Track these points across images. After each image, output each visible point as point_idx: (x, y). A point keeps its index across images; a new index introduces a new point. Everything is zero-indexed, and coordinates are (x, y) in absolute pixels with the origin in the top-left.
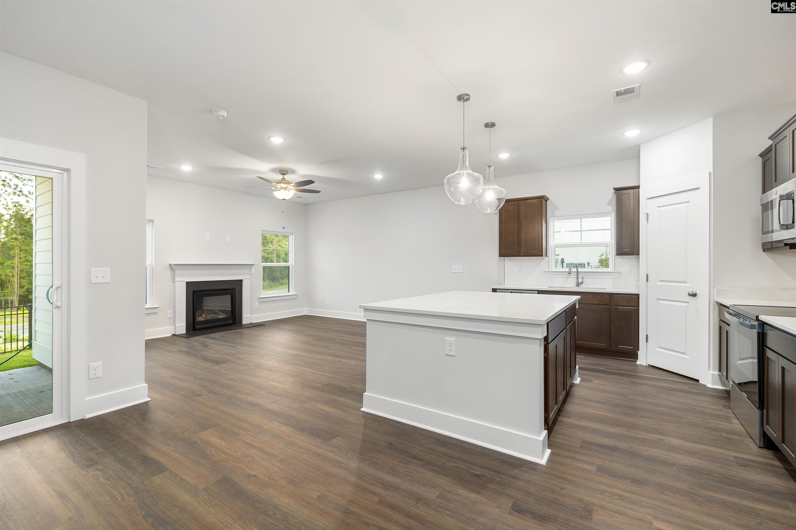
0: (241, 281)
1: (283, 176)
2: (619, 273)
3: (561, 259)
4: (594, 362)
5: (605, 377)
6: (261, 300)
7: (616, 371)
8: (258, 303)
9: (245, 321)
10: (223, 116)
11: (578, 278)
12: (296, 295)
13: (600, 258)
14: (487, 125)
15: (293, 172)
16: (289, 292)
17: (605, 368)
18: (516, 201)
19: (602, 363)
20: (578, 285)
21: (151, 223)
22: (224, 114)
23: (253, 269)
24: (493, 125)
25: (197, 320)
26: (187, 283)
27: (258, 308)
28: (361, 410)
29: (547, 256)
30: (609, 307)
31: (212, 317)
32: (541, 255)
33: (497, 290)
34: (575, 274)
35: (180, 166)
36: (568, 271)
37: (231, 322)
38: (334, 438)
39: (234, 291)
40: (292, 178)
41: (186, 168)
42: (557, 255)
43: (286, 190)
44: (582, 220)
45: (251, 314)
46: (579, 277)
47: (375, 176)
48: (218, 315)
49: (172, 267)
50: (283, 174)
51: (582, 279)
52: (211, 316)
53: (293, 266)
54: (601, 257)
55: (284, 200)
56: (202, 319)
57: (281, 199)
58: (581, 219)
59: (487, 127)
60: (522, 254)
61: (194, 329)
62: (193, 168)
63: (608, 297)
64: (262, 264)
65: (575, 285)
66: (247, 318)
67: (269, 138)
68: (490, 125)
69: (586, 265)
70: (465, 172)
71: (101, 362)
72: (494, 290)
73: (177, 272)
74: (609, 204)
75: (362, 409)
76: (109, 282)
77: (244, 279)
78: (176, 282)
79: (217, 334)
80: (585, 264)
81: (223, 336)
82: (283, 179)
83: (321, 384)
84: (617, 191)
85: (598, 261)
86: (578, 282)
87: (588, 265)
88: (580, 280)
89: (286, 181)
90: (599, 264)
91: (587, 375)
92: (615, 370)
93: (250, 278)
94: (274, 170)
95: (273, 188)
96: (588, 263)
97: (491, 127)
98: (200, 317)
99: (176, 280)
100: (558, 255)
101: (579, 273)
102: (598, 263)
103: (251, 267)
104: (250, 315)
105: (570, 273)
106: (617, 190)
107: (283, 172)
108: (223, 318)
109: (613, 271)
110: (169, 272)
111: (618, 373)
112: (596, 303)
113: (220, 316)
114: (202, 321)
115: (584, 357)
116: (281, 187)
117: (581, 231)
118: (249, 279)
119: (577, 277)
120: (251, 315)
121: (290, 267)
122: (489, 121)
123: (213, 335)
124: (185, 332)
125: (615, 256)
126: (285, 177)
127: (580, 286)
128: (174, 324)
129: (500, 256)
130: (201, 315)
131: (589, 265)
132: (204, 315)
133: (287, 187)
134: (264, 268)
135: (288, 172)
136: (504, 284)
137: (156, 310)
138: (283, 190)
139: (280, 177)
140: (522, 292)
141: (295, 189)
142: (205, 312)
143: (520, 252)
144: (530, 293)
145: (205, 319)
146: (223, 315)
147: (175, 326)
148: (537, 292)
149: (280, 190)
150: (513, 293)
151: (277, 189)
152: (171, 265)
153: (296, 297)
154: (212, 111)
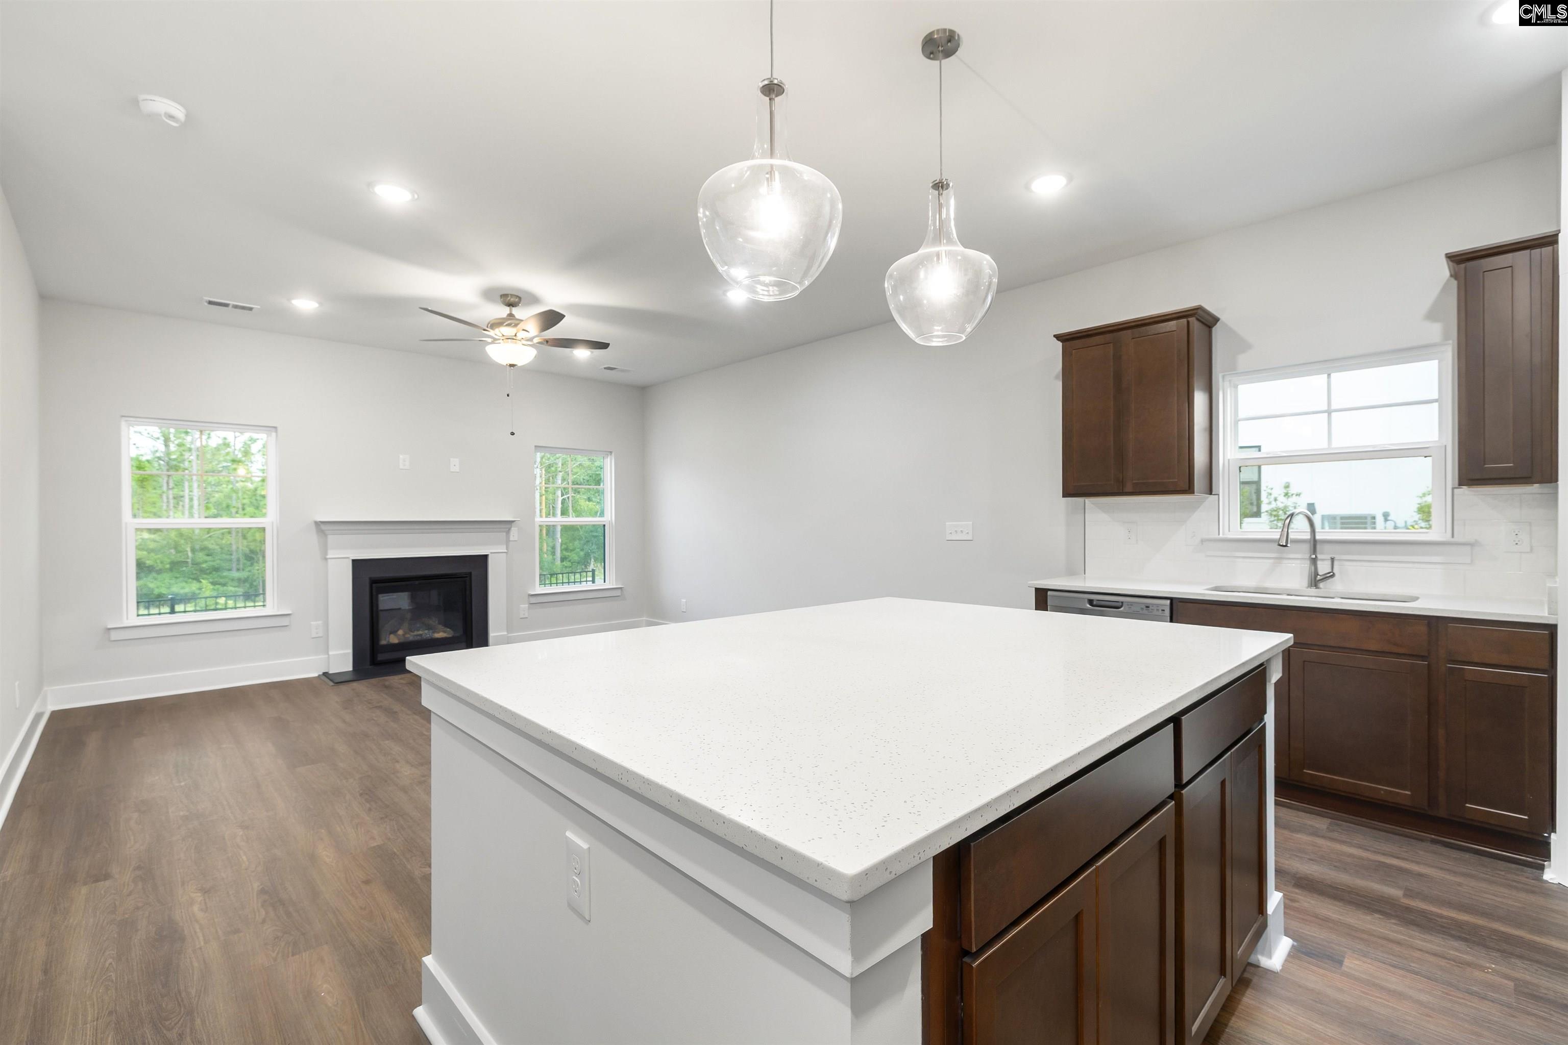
0: (484, 558)
1: (510, 310)
2: (1472, 544)
3: (1308, 504)
4: (1365, 854)
5: (1398, 943)
6: (533, 600)
7: (1453, 914)
8: (527, 605)
10: (175, 118)
11: (1314, 561)
12: (621, 588)
13: (1419, 501)
14: (931, 48)
15: (534, 299)
16: (603, 582)
17: (1409, 893)
18: (1110, 332)
19: (1395, 862)
20: (1315, 581)
21: (274, 434)
22: (167, 106)
23: (514, 534)
24: (949, 42)
25: (383, 642)
26: (355, 562)
27: (526, 615)
28: (414, 1012)
29: (1211, 494)
30: (1429, 665)
31: (421, 635)
32: (1189, 489)
33: (1049, 593)
34: (1306, 548)
35: (288, 300)
36: (1279, 537)
39: (468, 580)
40: (529, 312)
41: (306, 305)
42: (1294, 495)
43: (516, 343)
44: (1333, 375)
45: (509, 631)
46: (1319, 556)
48: (434, 632)
49: (322, 527)
50: (511, 305)
51: (1329, 562)
52: (419, 632)
53: (612, 523)
54: (1424, 499)
55: (512, 366)
56: (395, 641)
57: (505, 364)
58: (1329, 375)
59: (931, 54)
60: (1129, 488)
61: (374, 662)
62: (320, 304)
63: (1423, 628)
65: (1305, 582)
66: (500, 639)
67: (370, 189)
68: (939, 45)
69: (1380, 520)
73: (331, 539)
74: (1432, 315)
75: (417, 1012)
77: (491, 553)
78: (329, 560)
80: (1374, 518)
82: (511, 315)
84: (1463, 266)
85: (1416, 510)
86: (1317, 574)
87: (1386, 520)
88: (1323, 568)
89: (517, 319)
90: (1417, 517)
91: (1324, 921)
92: (1450, 904)
93: (506, 551)
94: (489, 294)
95: (488, 339)
96: (1386, 516)
98: (392, 636)
99: (328, 557)
100: (1298, 495)
101: (1318, 547)
102: (1416, 514)
103: (508, 526)
104: (506, 633)
105: (1286, 546)
106: (1459, 260)
107: (511, 299)
108: (446, 638)
109: (1447, 537)
110: (313, 538)
111: (1460, 925)
112: (1373, 647)
113: (438, 633)
114: (394, 644)
115: (1328, 828)
116: (501, 335)
117: (1329, 412)
118: (504, 552)
119: (1314, 556)
120: (508, 633)
121: (606, 528)
123: (394, 680)
124: (351, 669)
125: (1453, 489)
126: (516, 312)
127: (1321, 585)
128: (327, 653)
129: (1066, 493)
130: (394, 632)
131: (1389, 518)
132: (400, 632)
133: (515, 336)
135: (520, 298)
136: (1085, 574)
137: (285, 621)
138: (508, 342)
139: (504, 311)
140: (1122, 602)
141: (540, 341)
142: (406, 625)
143: (1123, 481)
144: (1148, 605)
145: (402, 641)
146: (445, 632)
147: (328, 655)
148: (1168, 602)
149: (501, 341)
150: (1095, 603)
151: (495, 341)
152: (318, 524)
153: (618, 593)
154: (135, 102)
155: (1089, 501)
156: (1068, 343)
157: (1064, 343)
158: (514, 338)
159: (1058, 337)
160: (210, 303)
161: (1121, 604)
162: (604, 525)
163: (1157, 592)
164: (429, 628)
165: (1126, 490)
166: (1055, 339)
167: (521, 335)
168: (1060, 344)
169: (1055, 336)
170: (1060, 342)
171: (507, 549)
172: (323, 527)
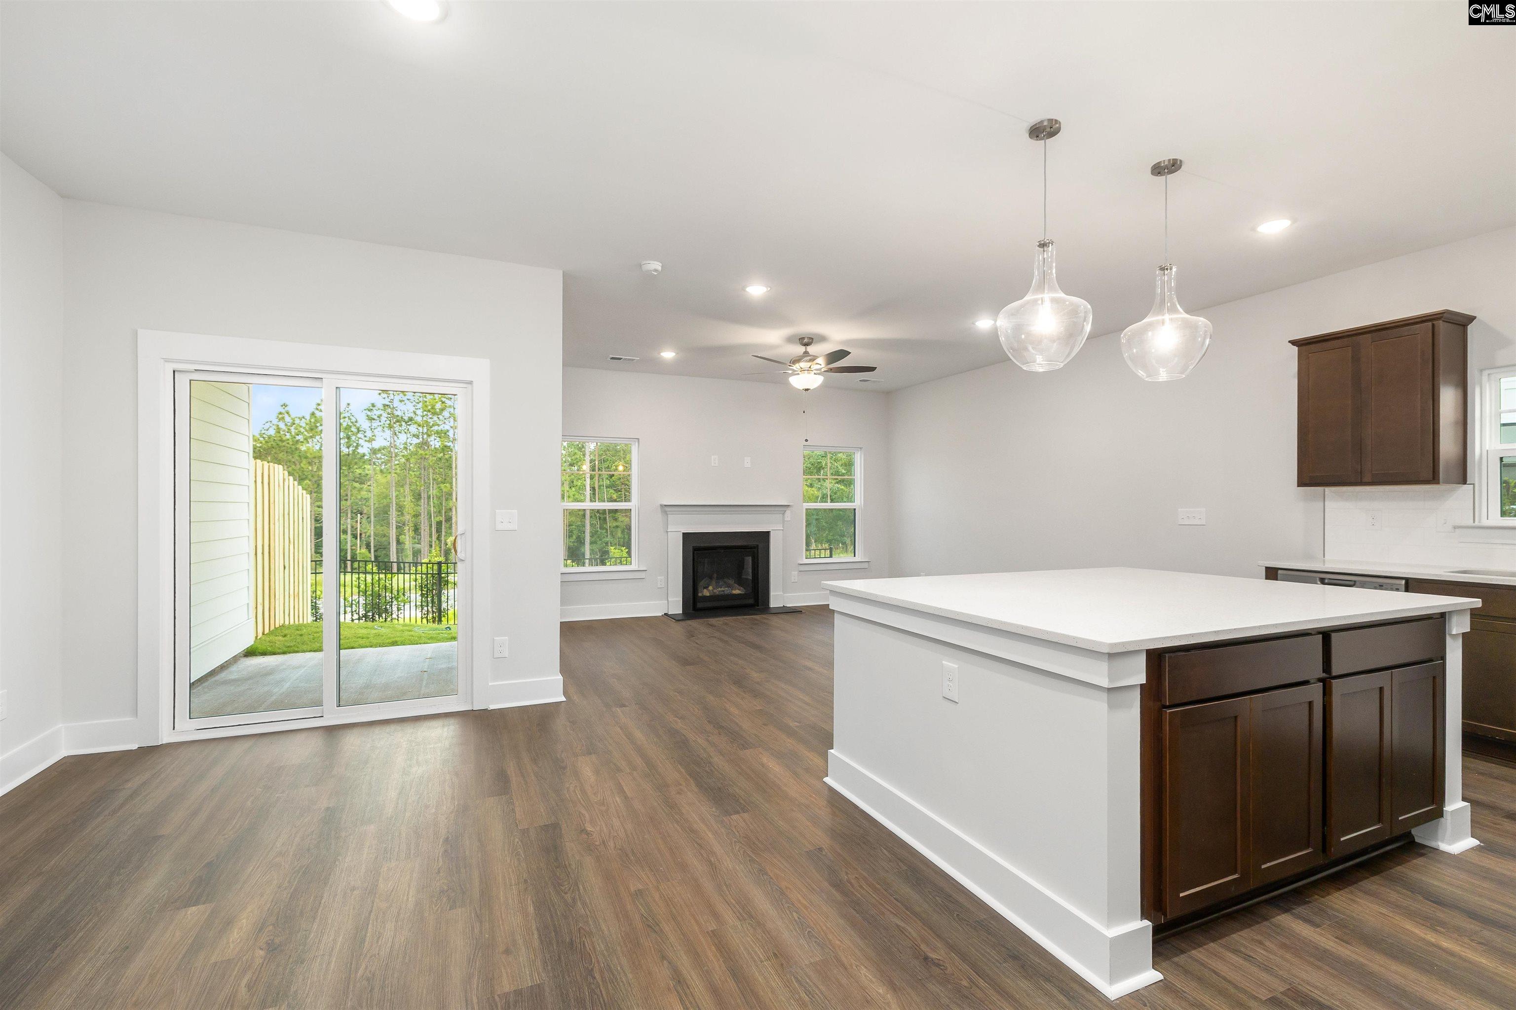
0: (768, 533)
1: (806, 349)
6: (802, 568)
8: (796, 571)
9: (773, 604)
10: (656, 270)
12: (868, 561)
14: (1158, 170)
15: (822, 339)
16: (855, 556)
18: (1349, 336)
21: (637, 443)
22: (656, 265)
23: (789, 513)
24: (1174, 166)
25: (700, 595)
26: (685, 535)
27: (796, 581)
28: (824, 779)
29: (1463, 483)
31: (723, 591)
32: (1433, 480)
33: (1280, 572)
35: (659, 353)
37: (751, 601)
38: (737, 812)
39: (755, 550)
40: (820, 350)
41: (668, 355)
43: (810, 373)
45: (784, 592)
47: (976, 324)
48: (732, 590)
49: (665, 509)
50: (806, 345)
52: (722, 589)
53: (862, 508)
55: (807, 390)
56: (708, 594)
57: (801, 389)
59: (1159, 173)
60: (1370, 477)
61: (695, 609)
62: (677, 353)
64: (804, 504)
66: (778, 597)
67: (743, 289)
68: (1166, 167)
70: (1047, 296)
71: (507, 638)
72: (1272, 573)
73: (670, 517)
75: (826, 780)
76: (516, 529)
77: (772, 530)
78: (669, 533)
79: (718, 619)
81: (726, 624)
82: (806, 353)
83: (800, 722)
89: (811, 356)
94: (790, 340)
95: (790, 372)
97: (1171, 172)
98: (705, 590)
99: (668, 530)
103: (784, 509)
104: (781, 593)
107: (806, 341)
108: (740, 594)
110: (659, 516)
113: (735, 590)
114: (707, 596)
116: (800, 368)
118: (782, 530)
121: (856, 511)
122: (1164, 157)
123: (713, 621)
124: (681, 612)
126: (810, 350)
128: (668, 597)
129: (1301, 483)
130: (706, 588)
132: (711, 588)
133: (810, 368)
134: (809, 513)
135: (812, 339)
136: (1324, 557)
137: (642, 575)
138: (804, 373)
139: (801, 349)
140: (1355, 581)
141: (826, 370)
142: (714, 582)
143: (1361, 472)
144: (1381, 584)
145: (712, 594)
146: (739, 590)
147: (668, 600)
148: (1403, 582)
149: (800, 373)
150: (1326, 581)
151: (795, 373)
152: (662, 506)
153: (866, 565)
154: (640, 266)
155: (1328, 490)
156: (1304, 348)
157: (1300, 348)
158: (809, 369)
159: (1293, 343)
160: (612, 358)
161: (1354, 583)
162: (855, 509)
163: (1391, 572)
164: (729, 586)
165: (1365, 480)
166: (1290, 344)
167: (815, 367)
168: (1296, 349)
169: (1289, 342)
170: (1295, 347)
171: (783, 527)
172: (668, 509)
